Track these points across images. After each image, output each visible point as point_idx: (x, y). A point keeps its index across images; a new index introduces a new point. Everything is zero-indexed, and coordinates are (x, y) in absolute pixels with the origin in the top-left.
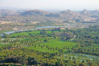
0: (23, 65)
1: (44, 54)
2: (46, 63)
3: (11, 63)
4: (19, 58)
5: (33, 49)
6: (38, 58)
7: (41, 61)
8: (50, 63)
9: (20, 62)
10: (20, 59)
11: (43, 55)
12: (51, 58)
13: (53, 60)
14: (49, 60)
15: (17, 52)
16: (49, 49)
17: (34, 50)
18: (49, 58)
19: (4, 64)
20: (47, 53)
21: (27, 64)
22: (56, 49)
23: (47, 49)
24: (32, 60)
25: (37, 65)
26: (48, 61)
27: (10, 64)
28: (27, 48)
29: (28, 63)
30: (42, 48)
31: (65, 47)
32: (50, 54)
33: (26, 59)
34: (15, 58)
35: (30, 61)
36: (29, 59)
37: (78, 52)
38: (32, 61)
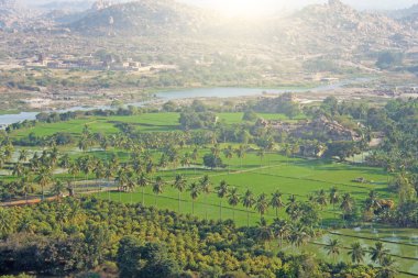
1: (207, 230)
4: (69, 248)
5: (144, 205)
6: (176, 252)
8: (242, 276)
10: (75, 255)
11: (202, 237)
12: (249, 251)
13: (261, 261)
14: (238, 264)
15: (53, 219)
16: (233, 202)
17: (151, 209)
18: (234, 248)
20: (226, 223)
22: (275, 203)
23: (225, 201)
28: (110, 197)
30: (194, 195)
32: (242, 230)
33: (109, 257)
34: (47, 249)
35: (130, 264)
36: (127, 255)
38: (143, 262)
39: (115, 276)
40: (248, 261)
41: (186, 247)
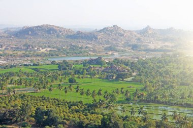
1: (71, 105)
2: (78, 121)
4: (14, 113)
5: (45, 96)
6: (59, 113)
7: (67, 117)
8: (87, 121)
9: (16, 121)
10: (17, 115)
11: (70, 108)
12: (89, 112)
13: (95, 116)
14: (85, 117)
15: (7, 102)
16: (82, 94)
17: (48, 98)
18: (83, 111)
20: (79, 102)
21: (33, 125)
22: (99, 94)
23: (79, 93)
24: (46, 115)
25: (56, 126)
26: (82, 118)
28: (31, 94)
29: (37, 123)
30: (66, 92)
31: (120, 90)
32: (86, 105)
33: (31, 116)
34: (5, 113)
35: (40, 118)
36: (39, 114)
37: (149, 102)
38: (46, 117)
39: (33, 123)
40: (89, 116)
41: (63, 112)
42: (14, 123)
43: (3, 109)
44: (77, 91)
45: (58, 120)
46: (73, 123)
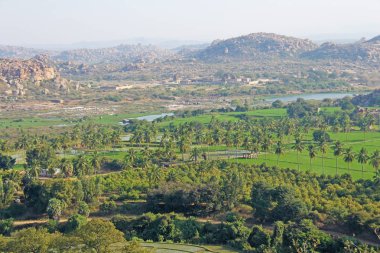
0: (231, 220)
1: (326, 182)
2: (347, 213)
3: (173, 213)
4: (209, 193)
6: (302, 197)
7: (319, 206)
9: (214, 211)
16: (348, 159)
18: (354, 195)
19: (144, 218)
20: (343, 177)
21: (248, 221)
24: (274, 200)
25: (298, 222)
27: (168, 218)
29: (256, 216)
30: (312, 155)
32: (359, 182)
33: (243, 201)
34: (191, 193)
35: (263, 204)
36: (260, 196)
38: (274, 204)
39: (249, 216)
40: (370, 204)
41: (310, 194)
42: (209, 214)
43: (188, 185)
44: (337, 153)
45: (301, 211)
46: (334, 218)
